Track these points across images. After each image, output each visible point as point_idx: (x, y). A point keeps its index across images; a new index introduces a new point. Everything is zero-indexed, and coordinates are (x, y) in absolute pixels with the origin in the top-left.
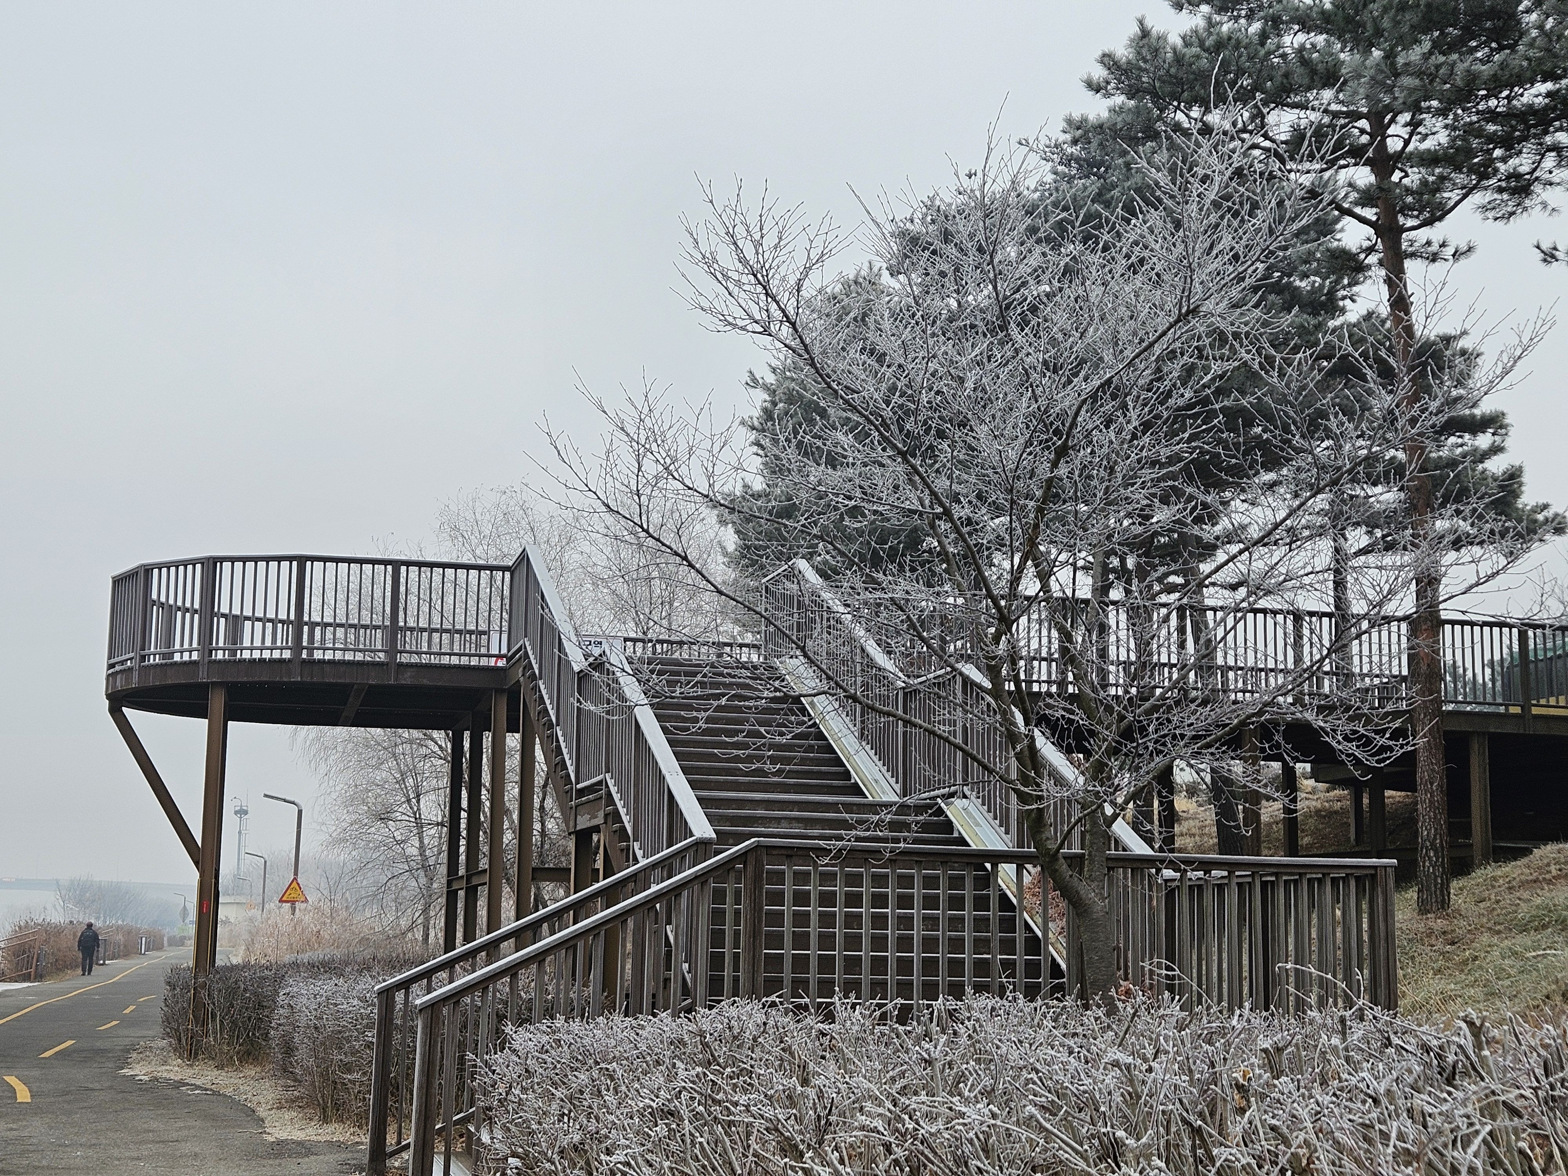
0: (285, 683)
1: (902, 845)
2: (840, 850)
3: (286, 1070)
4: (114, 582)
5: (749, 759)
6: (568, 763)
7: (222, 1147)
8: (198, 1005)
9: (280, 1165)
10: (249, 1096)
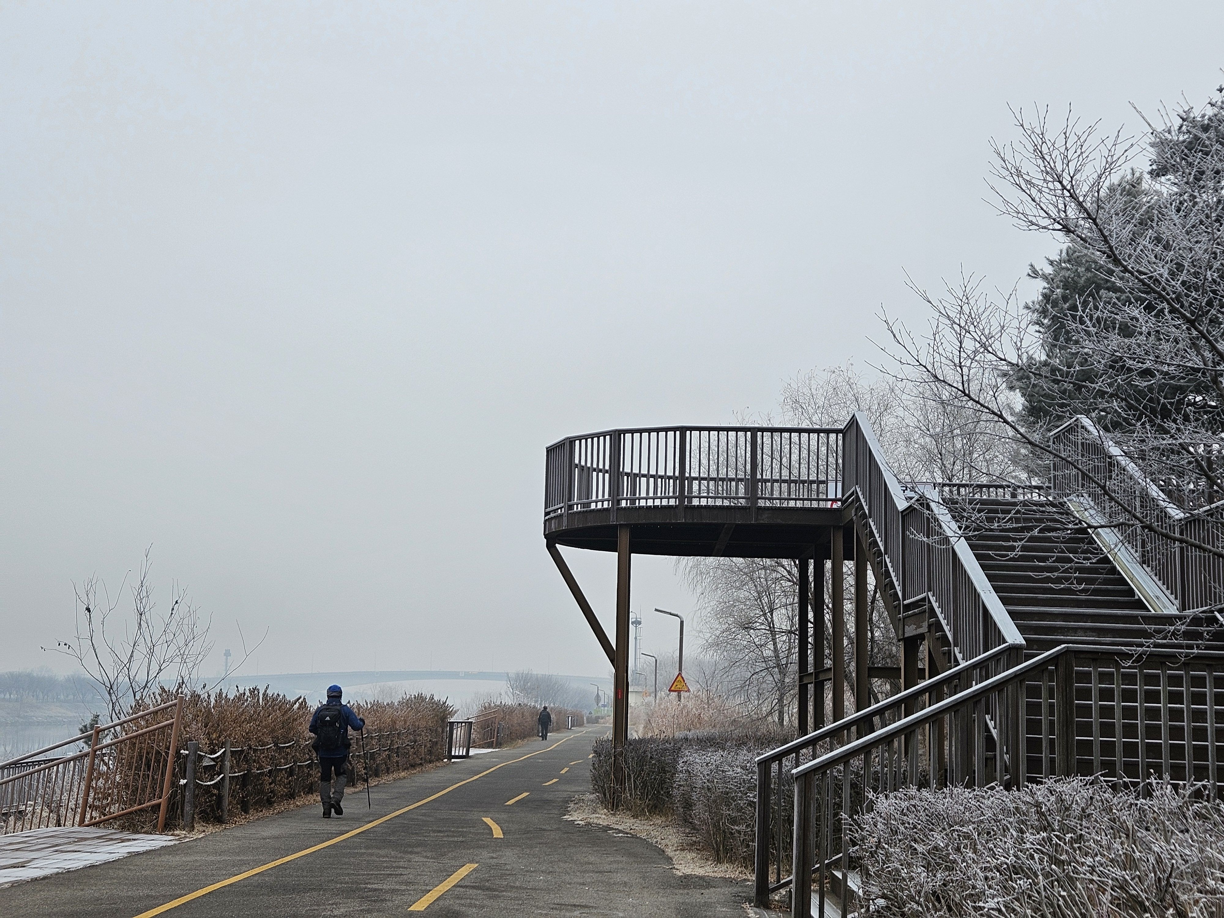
0: (672, 524)
1: (1195, 651)
2: (1140, 655)
3: (687, 821)
4: (548, 452)
5: (1058, 580)
6: (896, 584)
7: (644, 878)
8: (618, 769)
9: (688, 894)
10: (659, 839)
